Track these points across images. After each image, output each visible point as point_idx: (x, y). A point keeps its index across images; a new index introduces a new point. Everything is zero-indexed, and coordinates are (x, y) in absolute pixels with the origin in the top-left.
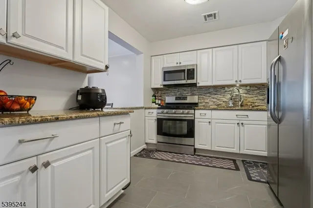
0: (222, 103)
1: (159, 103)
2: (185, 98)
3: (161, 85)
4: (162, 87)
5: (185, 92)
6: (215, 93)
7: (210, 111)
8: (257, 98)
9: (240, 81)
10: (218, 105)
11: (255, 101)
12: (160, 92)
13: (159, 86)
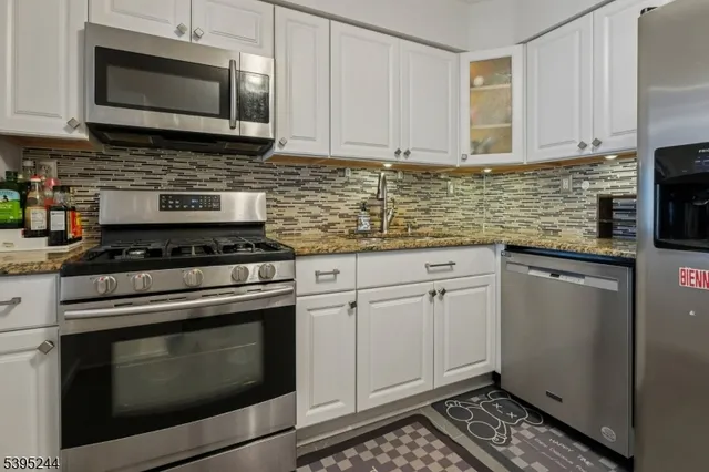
0: (336, 219)
1: (58, 222)
2: (213, 204)
3: (72, 125)
4: (83, 135)
5: (204, 172)
7: (352, 259)
9: (407, 153)
10: (326, 228)
12: (53, 164)
13: (56, 128)
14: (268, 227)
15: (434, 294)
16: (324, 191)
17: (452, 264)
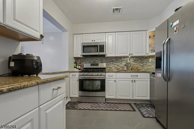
0: (120, 68)
1: (80, 68)
2: (97, 65)
3: (81, 55)
4: (82, 57)
5: (97, 60)
6: (116, 61)
7: (115, 73)
8: (139, 65)
9: (132, 54)
10: (118, 69)
11: (138, 67)
12: (79, 60)
13: (79, 56)
14: (106, 69)
15: (132, 81)
16: (118, 62)
17: (137, 76)
